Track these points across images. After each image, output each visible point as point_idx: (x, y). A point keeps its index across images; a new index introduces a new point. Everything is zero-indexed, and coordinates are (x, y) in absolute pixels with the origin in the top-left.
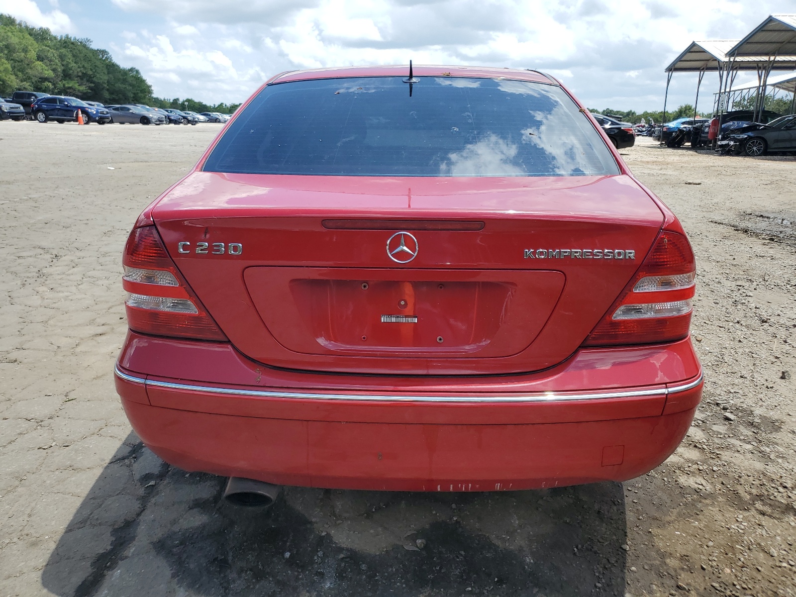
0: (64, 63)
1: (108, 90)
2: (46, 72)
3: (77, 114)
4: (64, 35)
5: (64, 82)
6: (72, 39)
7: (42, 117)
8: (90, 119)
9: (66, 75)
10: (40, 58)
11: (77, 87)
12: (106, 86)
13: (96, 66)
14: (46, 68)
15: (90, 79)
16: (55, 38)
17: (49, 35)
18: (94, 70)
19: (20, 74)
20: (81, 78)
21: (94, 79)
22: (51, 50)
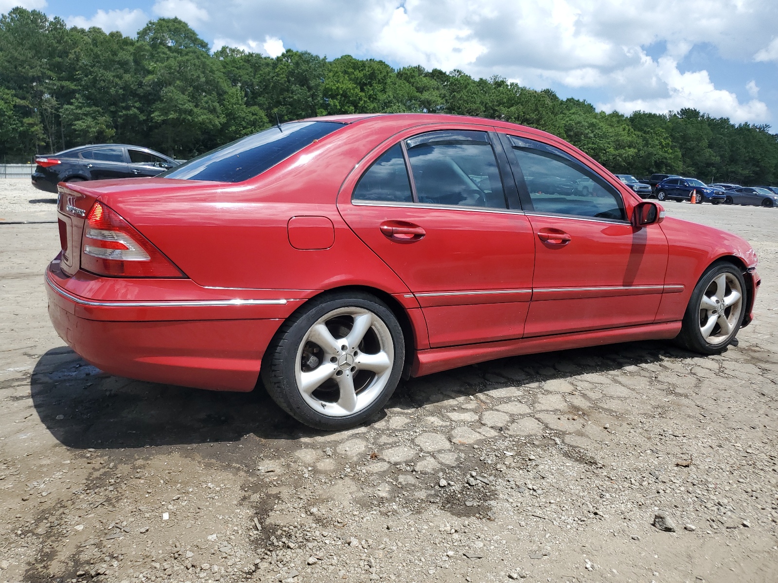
0: (734, 149)
1: (774, 174)
2: (714, 158)
3: (692, 193)
4: (743, 123)
5: (728, 167)
6: (750, 126)
7: (662, 196)
8: (704, 198)
9: (733, 160)
10: (710, 146)
11: (740, 171)
12: (772, 169)
13: (767, 150)
14: (714, 154)
15: (756, 163)
16: (733, 126)
17: (728, 124)
18: (763, 155)
19: (688, 160)
20: (747, 162)
21: (762, 164)
22: (724, 138)
